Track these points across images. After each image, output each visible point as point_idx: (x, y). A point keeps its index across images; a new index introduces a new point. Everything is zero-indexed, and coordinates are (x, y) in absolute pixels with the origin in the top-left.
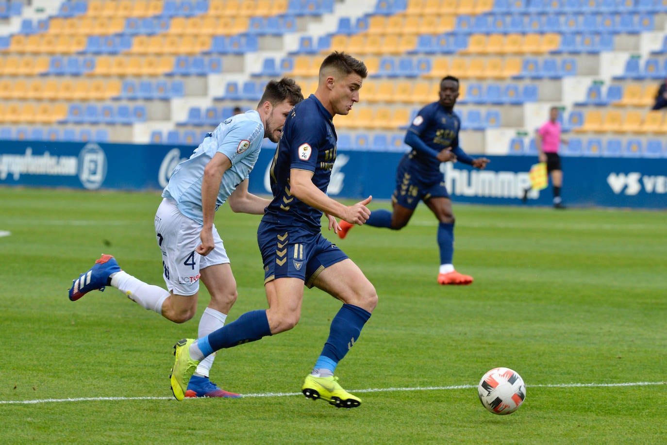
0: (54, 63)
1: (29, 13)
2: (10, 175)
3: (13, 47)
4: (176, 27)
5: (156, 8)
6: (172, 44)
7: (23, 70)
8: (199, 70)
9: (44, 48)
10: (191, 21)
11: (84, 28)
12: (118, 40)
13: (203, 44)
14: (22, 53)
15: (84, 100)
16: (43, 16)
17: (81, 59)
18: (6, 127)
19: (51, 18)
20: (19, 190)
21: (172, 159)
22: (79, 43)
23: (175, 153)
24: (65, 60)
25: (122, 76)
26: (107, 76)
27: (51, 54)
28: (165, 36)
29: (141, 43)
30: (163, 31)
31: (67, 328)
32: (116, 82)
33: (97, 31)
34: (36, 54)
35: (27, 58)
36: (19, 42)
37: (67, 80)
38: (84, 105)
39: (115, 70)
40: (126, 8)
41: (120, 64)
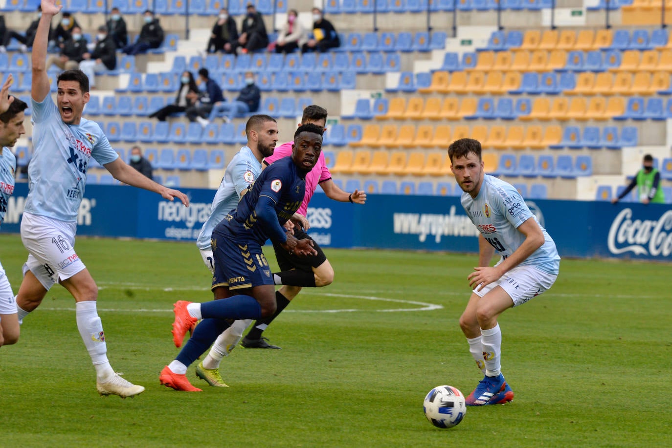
0: (481, 105)
1: (453, 46)
2: (431, 237)
3: (435, 87)
4: (628, 62)
5: (604, 39)
6: (624, 82)
7: (446, 114)
8: (657, 115)
9: (471, 87)
10: (647, 54)
11: (518, 64)
12: (558, 77)
13: (661, 83)
14: (445, 93)
15: (517, 149)
16: (470, 49)
17: (515, 99)
18: (425, 180)
19: (479, 51)
20: (441, 255)
21: (624, 219)
22: (512, 81)
23: (627, 212)
24: (496, 101)
25: (563, 121)
26: (545, 120)
27: (478, 94)
28: (615, 73)
29: (587, 82)
30: (614, 68)
31: (531, 419)
32: (556, 127)
33: (534, 67)
34: (461, 94)
35: (451, 99)
36: (441, 80)
37: (498, 125)
38: (518, 155)
39: (554, 114)
40: (568, 39)
41: (561, 107)
